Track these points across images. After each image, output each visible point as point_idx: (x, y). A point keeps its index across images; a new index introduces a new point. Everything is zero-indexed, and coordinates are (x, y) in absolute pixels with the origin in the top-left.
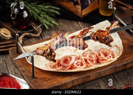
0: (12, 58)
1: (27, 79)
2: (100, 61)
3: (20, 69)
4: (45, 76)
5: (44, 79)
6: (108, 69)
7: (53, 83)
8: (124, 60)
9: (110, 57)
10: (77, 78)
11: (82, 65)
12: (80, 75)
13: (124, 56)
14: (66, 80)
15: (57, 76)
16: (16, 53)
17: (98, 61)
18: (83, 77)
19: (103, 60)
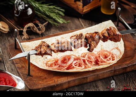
0: (9, 53)
1: (22, 77)
2: (99, 63)
3: (17, 65)
4: (41, 74)
5: (40, 78)
6: (107, 72)
7: (49, 82)
8: (125, 63)
9: (110, 59)
10: (74, 78)
11: (80, 65)
12: (77, 76)
13: (125, 59)
14: (62, 81)
15: (53, 76)
16: (14, 49)
17: (97, 63)
18: (80, 79)
19: (102, 62)
